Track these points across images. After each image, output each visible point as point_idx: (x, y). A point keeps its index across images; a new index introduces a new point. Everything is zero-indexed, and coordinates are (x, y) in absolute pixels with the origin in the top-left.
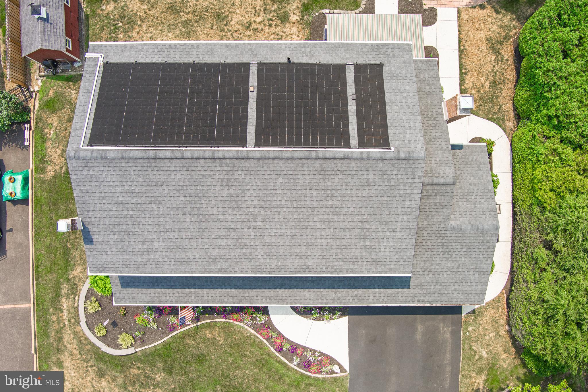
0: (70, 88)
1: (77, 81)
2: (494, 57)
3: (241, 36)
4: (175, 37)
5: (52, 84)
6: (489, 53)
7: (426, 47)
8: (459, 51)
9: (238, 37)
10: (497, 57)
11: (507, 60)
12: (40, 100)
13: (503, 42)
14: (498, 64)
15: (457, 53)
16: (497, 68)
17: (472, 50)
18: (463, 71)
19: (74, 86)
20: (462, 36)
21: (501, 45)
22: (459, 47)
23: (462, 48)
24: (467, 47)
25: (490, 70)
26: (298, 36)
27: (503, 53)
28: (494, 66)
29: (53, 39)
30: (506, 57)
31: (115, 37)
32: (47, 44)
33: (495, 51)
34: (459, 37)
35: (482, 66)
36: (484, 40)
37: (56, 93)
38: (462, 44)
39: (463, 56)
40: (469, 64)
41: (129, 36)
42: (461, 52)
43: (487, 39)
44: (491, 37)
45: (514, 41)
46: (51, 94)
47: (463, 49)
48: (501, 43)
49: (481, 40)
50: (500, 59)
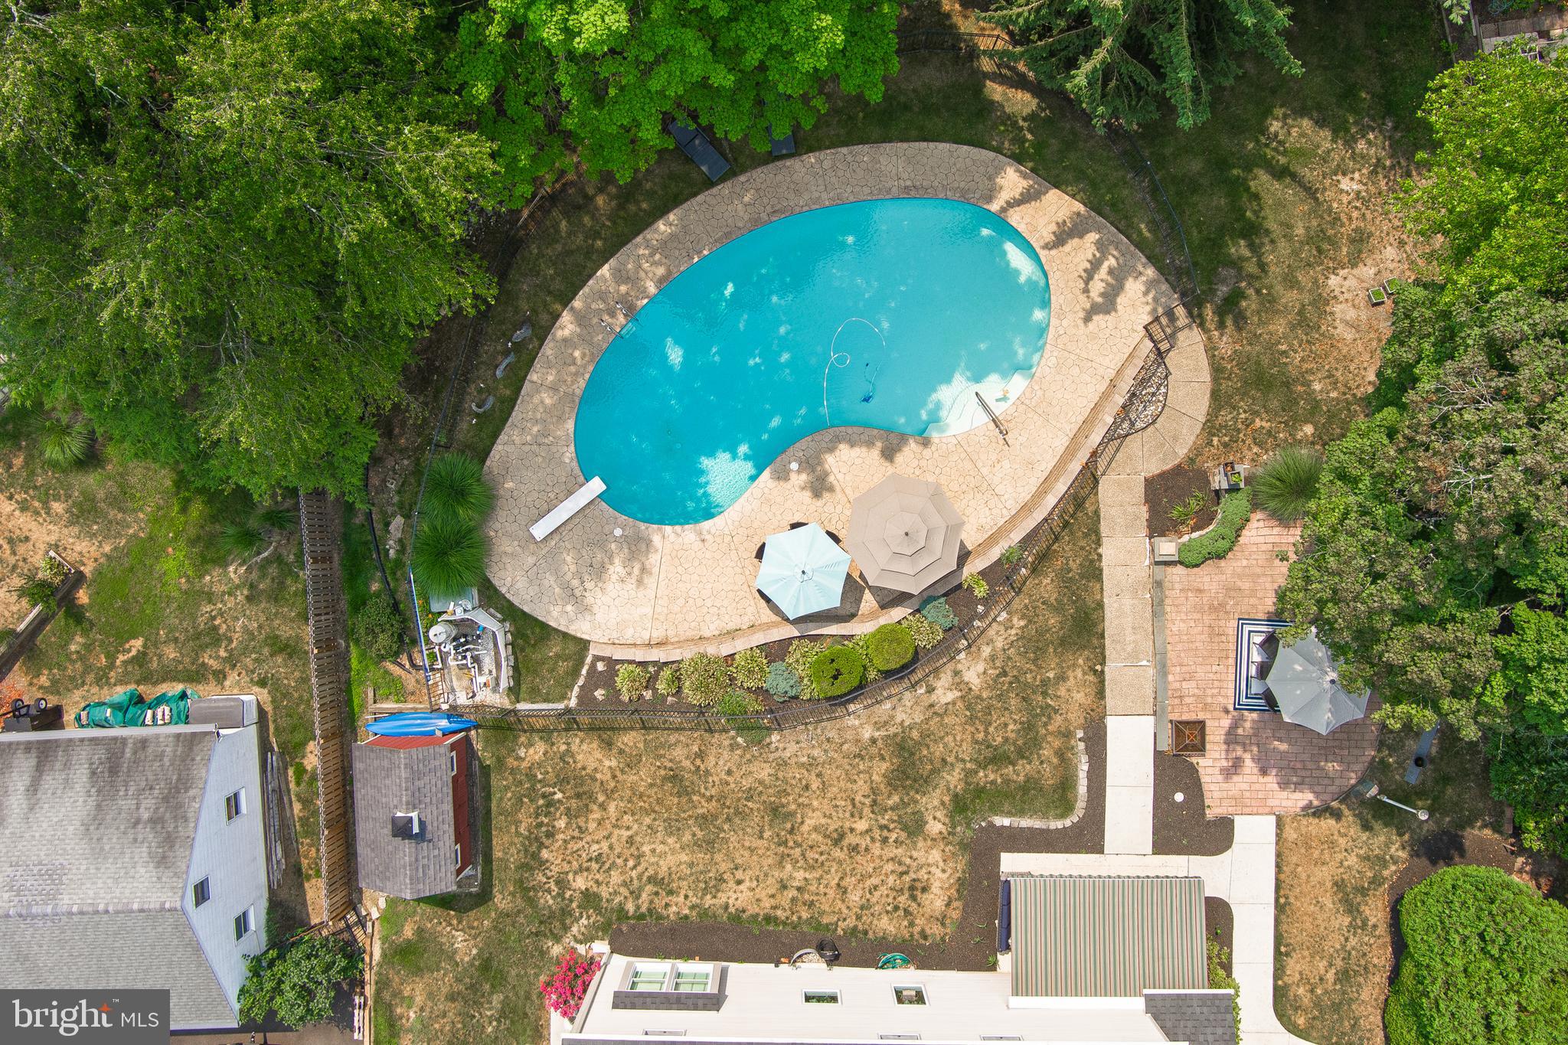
0: (450, 925)
1: (467, 910)
2: (1347, 920)
3: (823, 858)
4: (682, 848)
5: (410, 910)
6: (1338, 911)
7: (1207, 898)
8: (1276, 907)
9: (817, 861)
10: (1354, 919)
11: (1375, 926)
12: (384, 940)
13: (1368, 889)
14: (1354, 935)
15: (1271, 911)
16: (1353, 941)
17: (1303, 906)
18: (1283, 949)
19: (460, 922)
20: (1282, 877)
21: (1364, 895)
22: (1277, 900)
23: (1282, 900)
24: (1292, 900)
25: (1338, 947)
26: (944, 871)
27: (1368, 912)
28: (1347, 939)
29: (431, 872)
30: (1373, 921)
31: (547, 825)
32: (421, 886)
33: (1351, 909)
34: (1277, 879)
35: (1323, 938)
36: (1329, 885)
37: (420, 931)
38: (1282, 893)
39: (1283, 917)
40: (1296, 934)
41: (580, 828)
42: (1281, 908)
43: (1336, 884)
44: (1343, 880)
45: (1391, 887)
46: (408, 932)
47: (1285, 904)
48: (1363, 891)
49: (1321, 884)
50: (1359, 923)
